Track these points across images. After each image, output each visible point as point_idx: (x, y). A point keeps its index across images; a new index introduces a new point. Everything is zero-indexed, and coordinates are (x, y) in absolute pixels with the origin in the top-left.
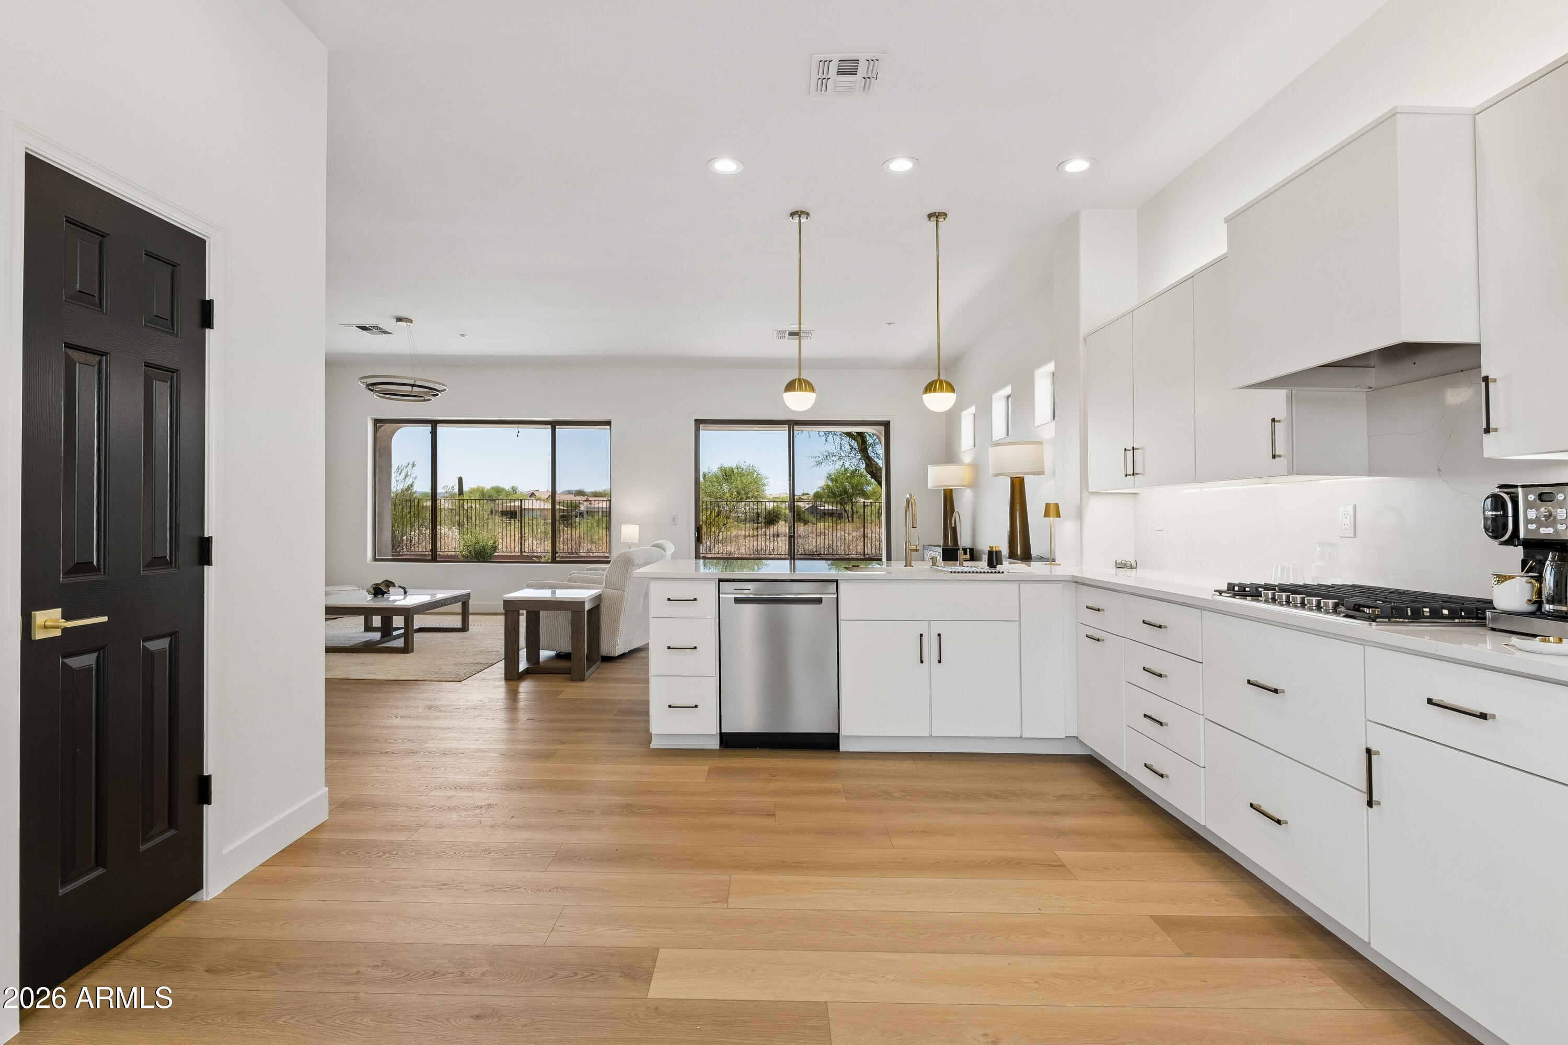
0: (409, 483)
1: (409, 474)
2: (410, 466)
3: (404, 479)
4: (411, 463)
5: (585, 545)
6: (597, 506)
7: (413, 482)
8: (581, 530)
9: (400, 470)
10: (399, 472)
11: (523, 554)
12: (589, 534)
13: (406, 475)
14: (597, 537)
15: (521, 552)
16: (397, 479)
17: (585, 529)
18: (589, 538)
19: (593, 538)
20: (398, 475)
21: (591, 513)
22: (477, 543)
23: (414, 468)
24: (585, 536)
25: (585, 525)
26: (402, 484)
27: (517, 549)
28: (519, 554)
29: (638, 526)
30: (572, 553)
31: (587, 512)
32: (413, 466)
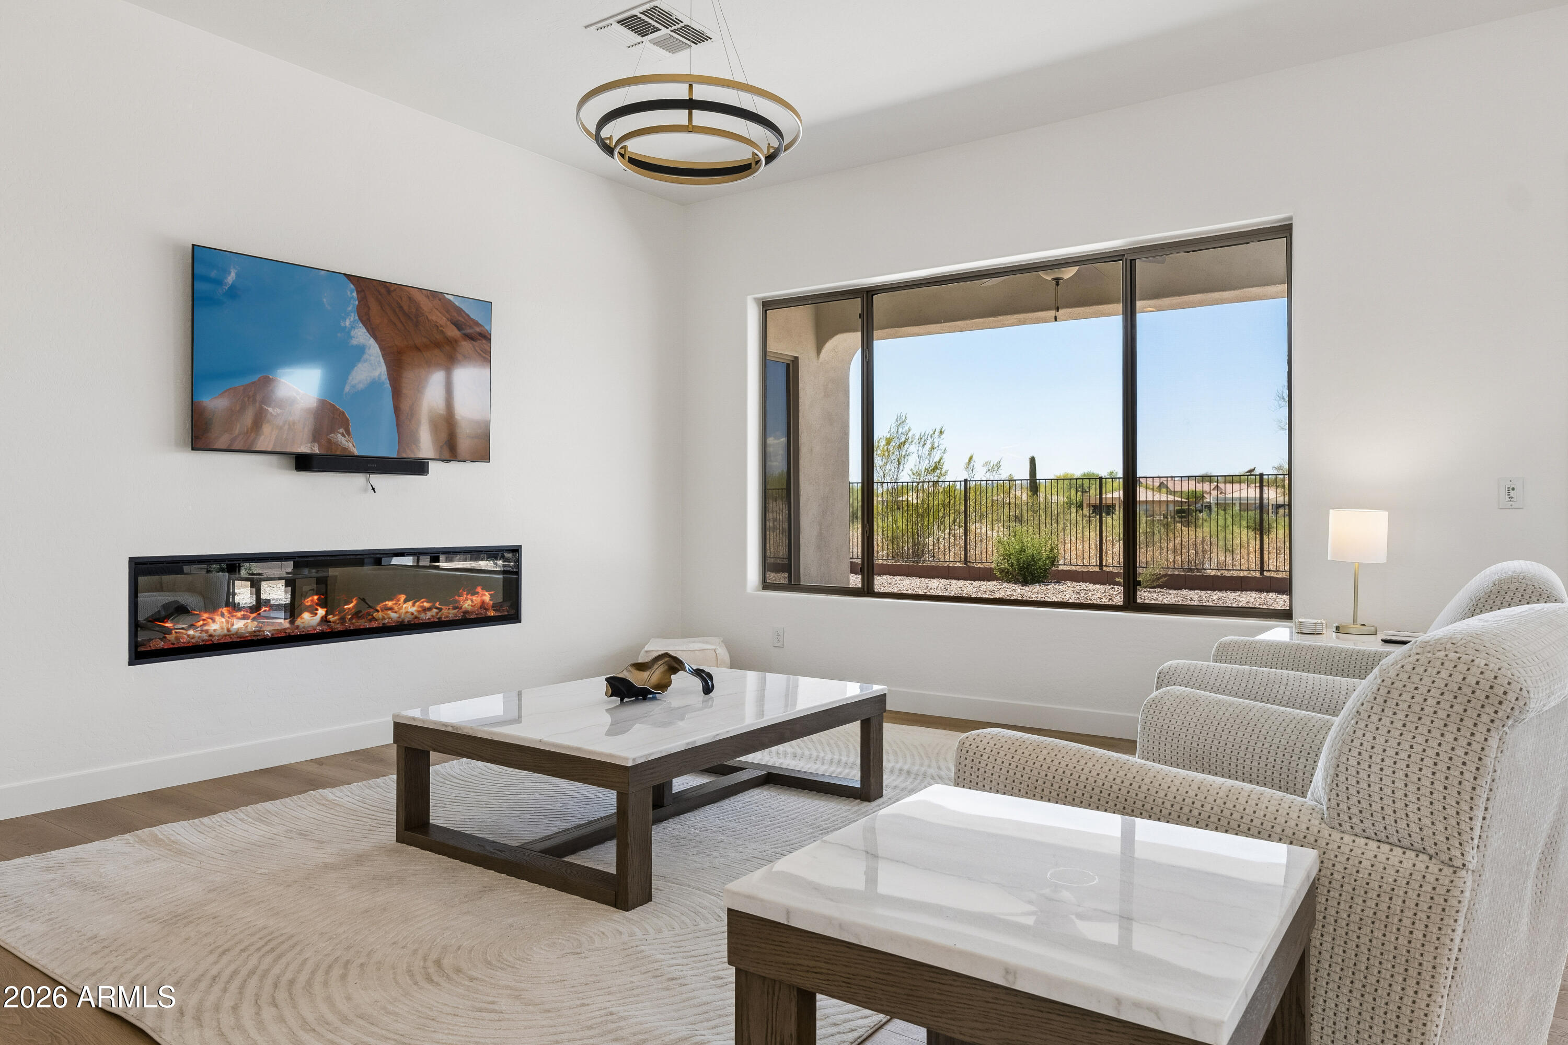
0: (936, 459)
1: (936, 445)
2: (937, 433)
3: (930, 454)
4: (938, 430)
5: (1214, 555)
6: (1236, 495)
7: (941, 458)
8: (1206, 529)
9: (923, 440)
10: (922, 443)
11: (1104, 568)
12: (1221, 535)
13: (933, 448)
14: (1237, 541)
15: (1101, 565)
16: (920, 453)
17: (1214, 528)
18: (1221, 543)
19: (1229, 543)
20: (921, 448)
21: (1224, 506)
22: (1022, 550)
23: (942, 437)
24: (1214, 539)
25: (1214, 524)
26: (927, 462)
27: (1093, 562)
28: (1097, 569)
29: (1387, 513)
30: (1190, 570)
31: (1217, 504)
32: (941, 433)
